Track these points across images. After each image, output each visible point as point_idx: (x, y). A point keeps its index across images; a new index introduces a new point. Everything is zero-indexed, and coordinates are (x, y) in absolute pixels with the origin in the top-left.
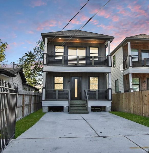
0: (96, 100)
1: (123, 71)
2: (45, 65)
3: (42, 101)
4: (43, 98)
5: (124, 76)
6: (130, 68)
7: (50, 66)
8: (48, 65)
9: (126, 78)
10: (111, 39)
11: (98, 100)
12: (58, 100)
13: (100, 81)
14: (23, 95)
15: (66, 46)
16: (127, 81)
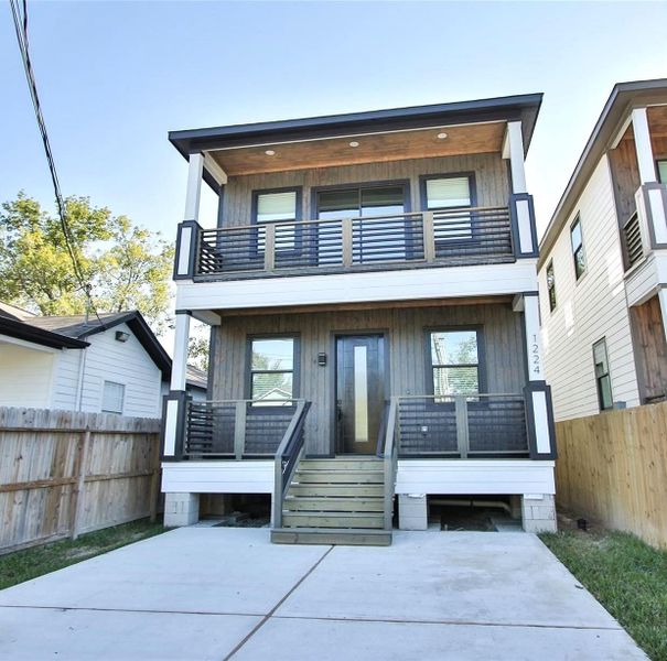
0: (458, 457)
1: (622, 286)
2: (183, 277)
3: (164, 465)
4: (169, 450)
5: (633, 310)
6: (657, 253)
7: (208, 281)
8: (196, 279)
9: (645, 321)
10: (524, 109)
11: (470, 457)
12: (245, 458)
13: (490, 348)
14: (81, 433)
15: (305, 188)
16: (652, 341)
